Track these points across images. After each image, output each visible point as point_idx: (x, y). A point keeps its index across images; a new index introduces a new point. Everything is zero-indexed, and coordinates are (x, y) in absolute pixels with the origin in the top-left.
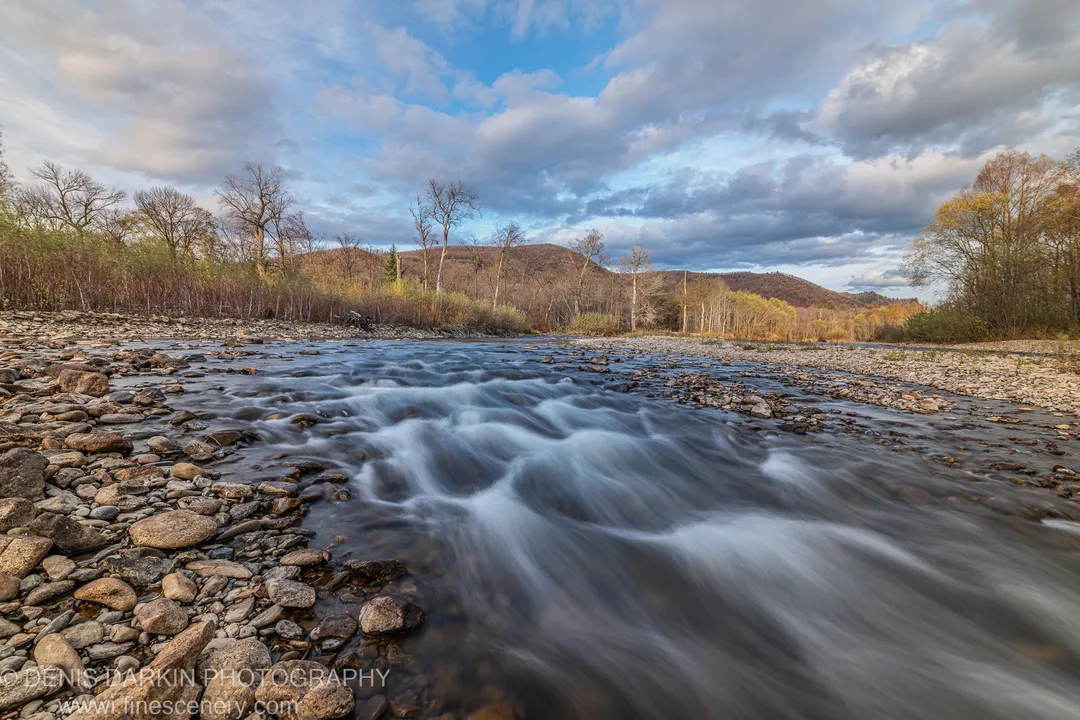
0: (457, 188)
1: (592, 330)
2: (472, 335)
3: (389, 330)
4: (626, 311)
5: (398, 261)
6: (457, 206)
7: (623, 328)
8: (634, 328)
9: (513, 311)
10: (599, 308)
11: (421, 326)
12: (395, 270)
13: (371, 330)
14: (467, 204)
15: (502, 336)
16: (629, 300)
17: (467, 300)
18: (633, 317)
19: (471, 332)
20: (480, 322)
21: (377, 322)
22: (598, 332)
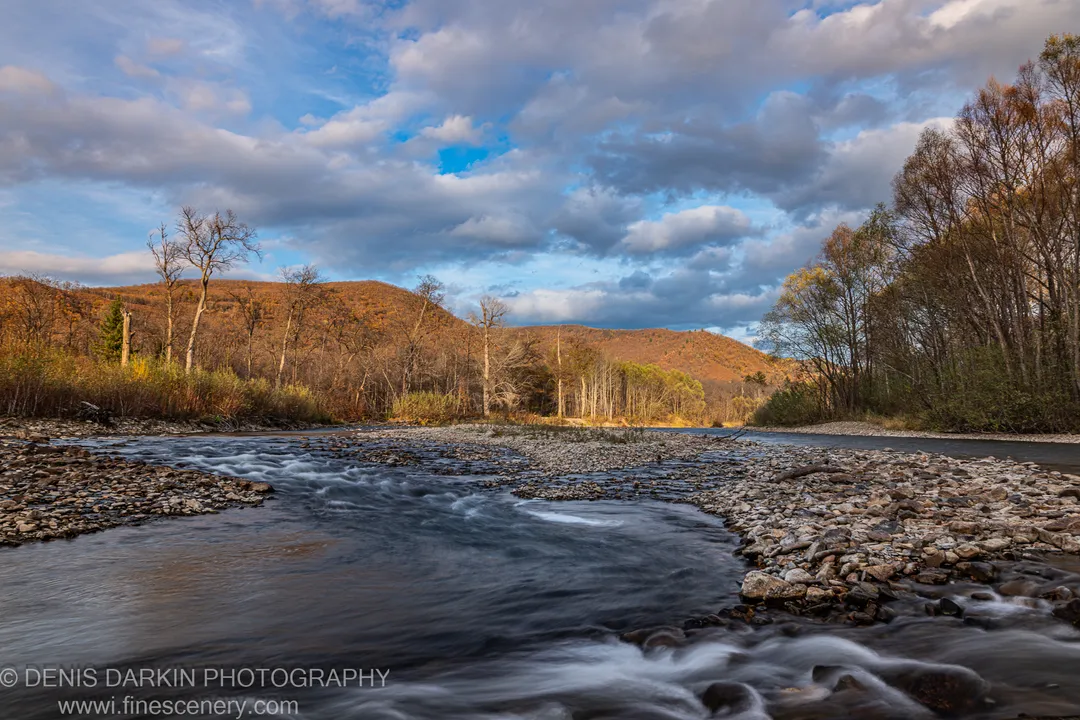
0: (225, 220)
1: (423, 417)
2: (243, 428)
3: (133, 425)
4: (476, 389)
5: (126, 320)
6: (225, 243)
7: (471, 414)
8: (487, 413)
9: (303, 392)
10: (436, 386)
11: (174, 418)
12: (120, 331)
13: (112, 426)
14: (240, 243)
15: (287, 428)
16: (480, 373)
17: (237, 382)
18: (486, 396)
19: (241, 425)
20: (254, 412)
21: (117, 415)
22: (433, 419)
